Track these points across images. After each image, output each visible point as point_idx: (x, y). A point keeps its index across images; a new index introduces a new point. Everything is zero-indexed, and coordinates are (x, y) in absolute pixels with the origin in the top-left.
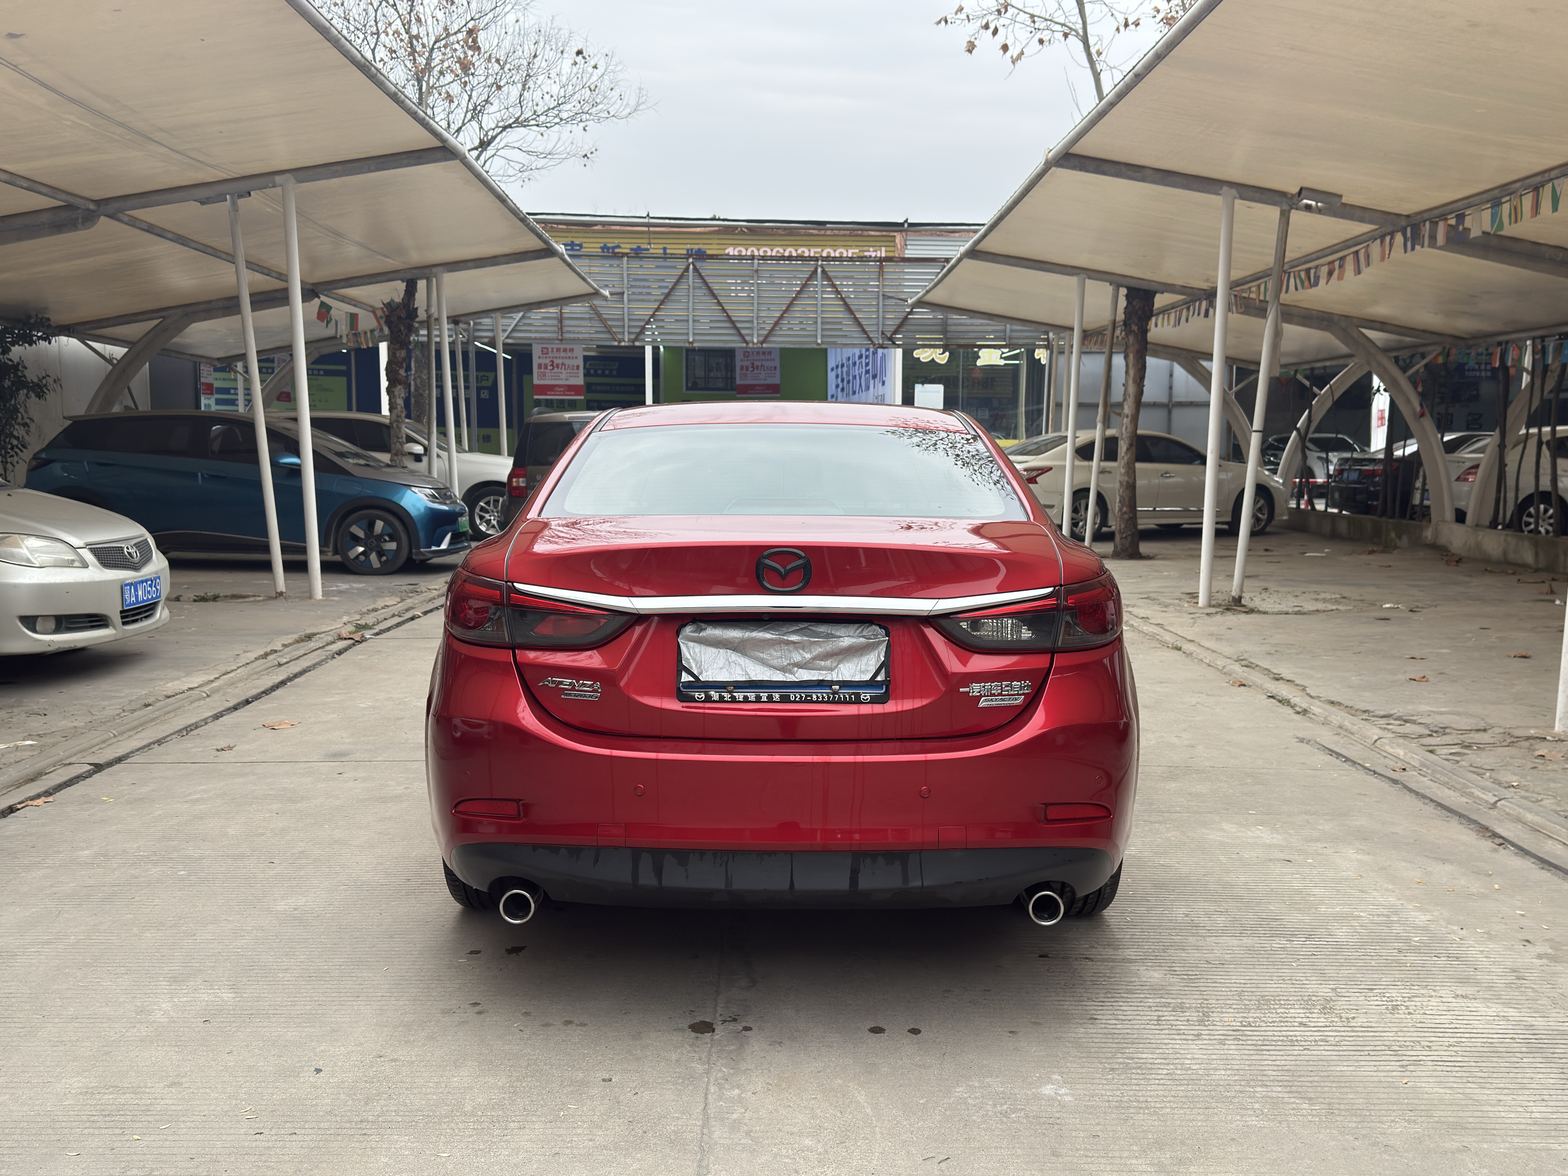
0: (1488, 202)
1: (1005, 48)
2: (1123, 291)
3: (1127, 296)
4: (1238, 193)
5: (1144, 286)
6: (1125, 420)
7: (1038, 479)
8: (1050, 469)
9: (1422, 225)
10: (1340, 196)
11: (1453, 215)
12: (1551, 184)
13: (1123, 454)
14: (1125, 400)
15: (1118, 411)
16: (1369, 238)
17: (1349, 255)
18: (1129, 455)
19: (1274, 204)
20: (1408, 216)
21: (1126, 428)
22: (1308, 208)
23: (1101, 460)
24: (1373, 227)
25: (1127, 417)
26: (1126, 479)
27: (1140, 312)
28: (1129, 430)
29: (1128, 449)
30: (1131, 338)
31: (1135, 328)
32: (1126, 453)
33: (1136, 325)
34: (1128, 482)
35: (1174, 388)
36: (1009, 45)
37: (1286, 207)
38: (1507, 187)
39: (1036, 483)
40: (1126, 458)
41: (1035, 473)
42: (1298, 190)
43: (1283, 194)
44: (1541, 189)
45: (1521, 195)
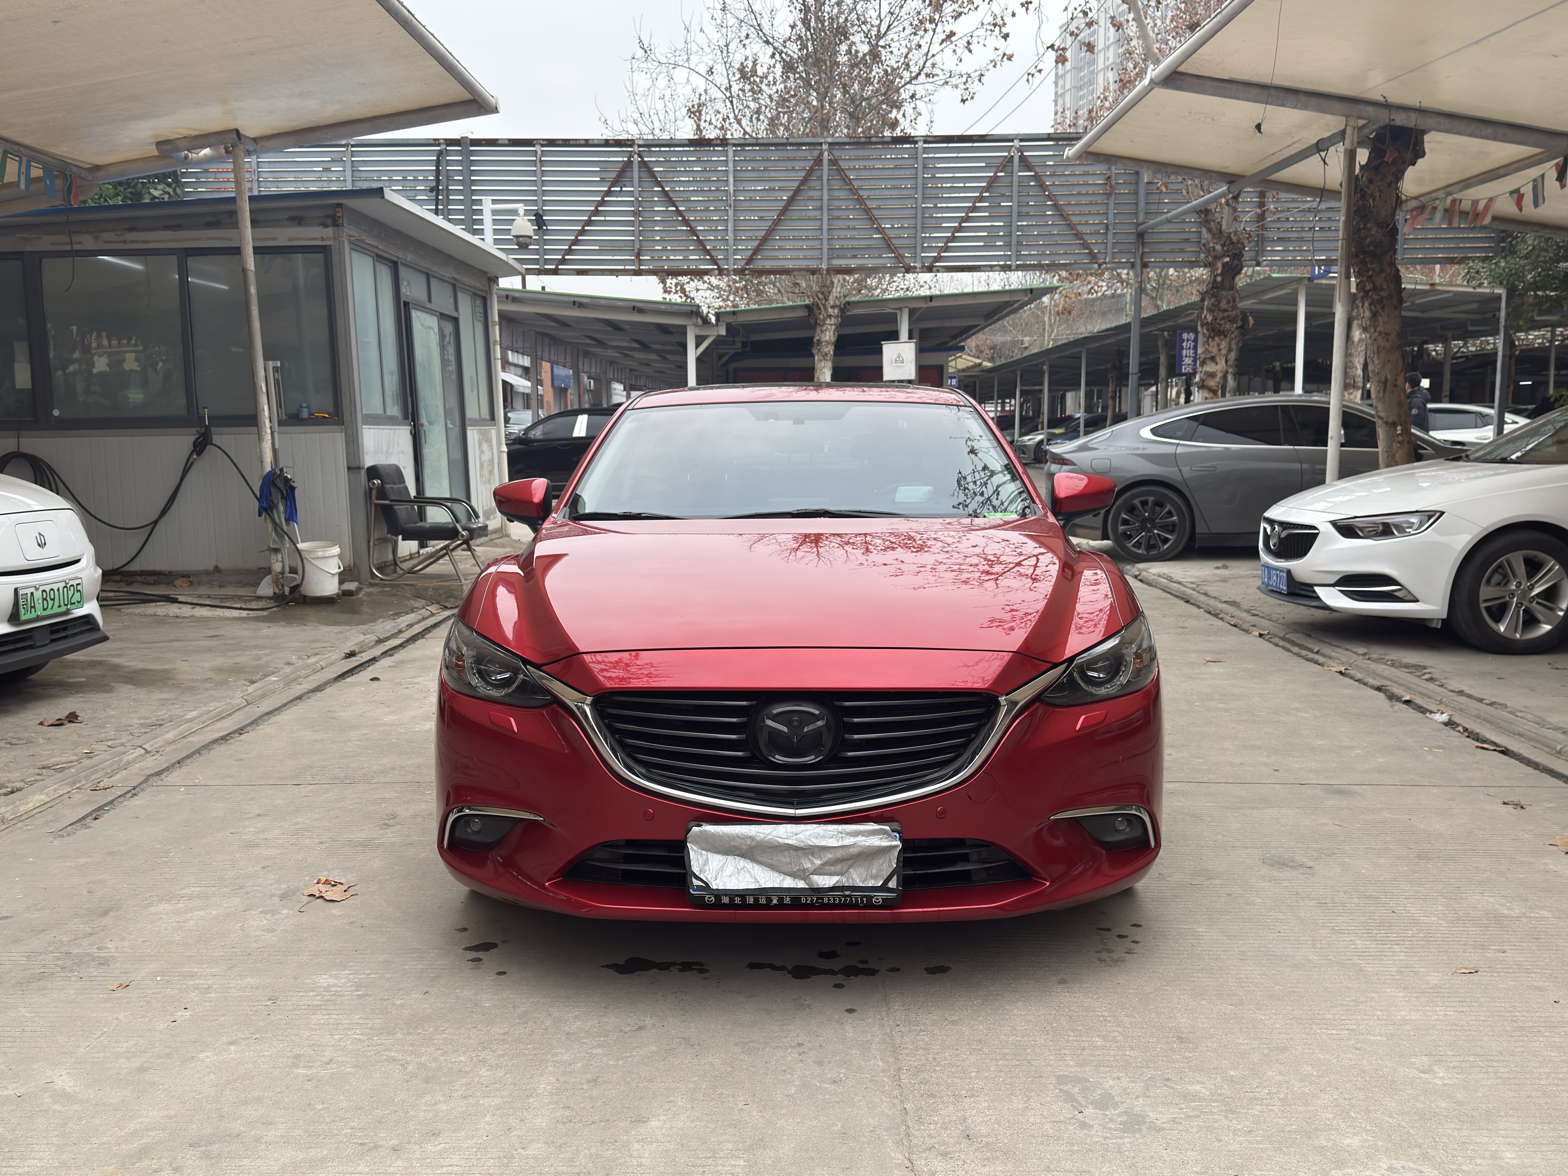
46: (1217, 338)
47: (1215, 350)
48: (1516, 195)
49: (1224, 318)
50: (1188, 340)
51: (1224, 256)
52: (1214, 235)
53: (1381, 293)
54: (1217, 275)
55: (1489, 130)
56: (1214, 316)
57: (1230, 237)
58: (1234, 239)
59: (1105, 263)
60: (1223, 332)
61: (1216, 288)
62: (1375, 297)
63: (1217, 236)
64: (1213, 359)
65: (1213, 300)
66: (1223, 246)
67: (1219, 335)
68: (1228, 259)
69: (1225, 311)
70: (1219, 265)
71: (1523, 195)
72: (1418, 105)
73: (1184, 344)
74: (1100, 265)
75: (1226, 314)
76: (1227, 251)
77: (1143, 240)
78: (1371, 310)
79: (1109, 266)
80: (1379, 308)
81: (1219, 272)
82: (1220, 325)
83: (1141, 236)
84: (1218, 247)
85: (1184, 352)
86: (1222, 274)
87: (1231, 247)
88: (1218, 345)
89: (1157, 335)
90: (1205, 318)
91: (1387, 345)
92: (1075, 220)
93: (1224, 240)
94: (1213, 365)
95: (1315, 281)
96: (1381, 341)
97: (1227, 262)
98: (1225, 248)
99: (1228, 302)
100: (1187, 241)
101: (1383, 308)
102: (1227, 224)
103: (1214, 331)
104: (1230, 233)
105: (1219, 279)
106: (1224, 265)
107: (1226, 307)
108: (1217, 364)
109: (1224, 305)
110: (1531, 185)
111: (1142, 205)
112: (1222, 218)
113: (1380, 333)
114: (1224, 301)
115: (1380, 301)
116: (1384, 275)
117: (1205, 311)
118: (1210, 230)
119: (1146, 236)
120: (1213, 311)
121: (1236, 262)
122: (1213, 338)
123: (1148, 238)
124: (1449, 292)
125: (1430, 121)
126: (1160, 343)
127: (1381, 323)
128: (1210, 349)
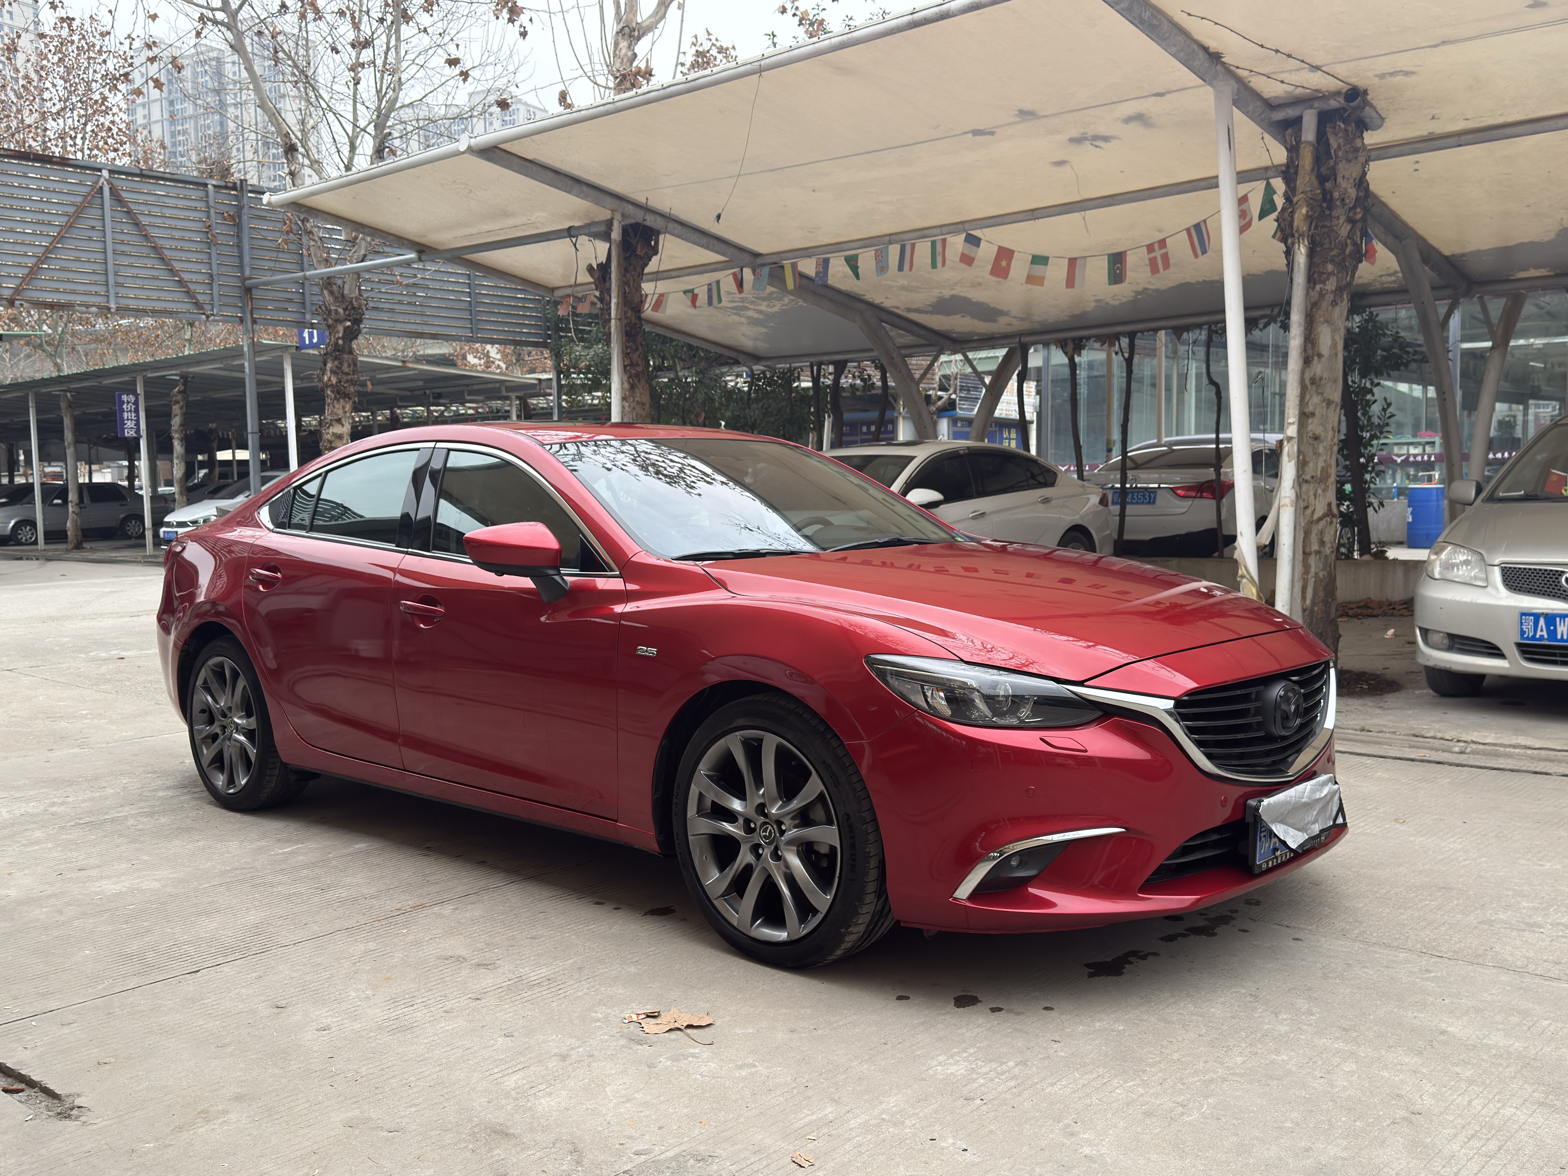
46: (342, 401)
47: (340, 412)
48: (691, 294)
49: (347, 381)
50: (128, 402)
51: (346, 320)
52: (336, 298)
53: (637, 368)
54: (339, 338)
55: (705, 240)
56: (338, 379)
57: (351, 302)
58: (355, 304)
59: (212, 315)
60: (349, 394)
61: (338, 351)
62: (633, 372)
63: (340, 299)
64: (339, 421)
65: (336, 362)
66: (345, 310)
67: (344, 398)
68: (348, 324)
69: (347, 374)
70: (341, 328)
71: (697, 295)
72: (668, 211)
73: (125, 406)
74: (208, 317)
75: (349, 377)
76: (349, 315)
77: (251, 294)
78: (629, 382)
79: (216, 318)
80: (636, 380)
81: (340, 335)
82: (345, 387)
83: (248, 290)
84: (341, 311)
85: (125, 415)
86: (343, 338)
87: (352, 311)
88: (344, 408)
89: (59, 396)
90: (329, 380)
91: (644, 413)
92: (177, 266)
93: (347, 304)
94: (340, 427)
95: (303, 351)
96: (638, 409)
97: (349, 327)
98: (347, 313)
99: (349, 366)
100: (290, 300)
101: (639, 380)
102: (350, 290)
103: (338, 393)
104: (352, 298)
105: (340, 342)
106: (346, 329)
107: (347, 370)
108: (343, 425)
109: (345, 368)
110: (706, 288)
111: (247, 259)
112: (344, 282)
113: (638, 403)
114: (346, 365)
115: (637, 375)
116: (638, 353)
117: (329, 373)
118: (331, 293)
119: (254, 291)
120: (338, 374)
121: (356, 327)
122: (338, 400)
123: (256, 293)
124: (414, 369)
125: (671, 226)
126: (63, 405)
127: (638, 394)
128: (335, 410)
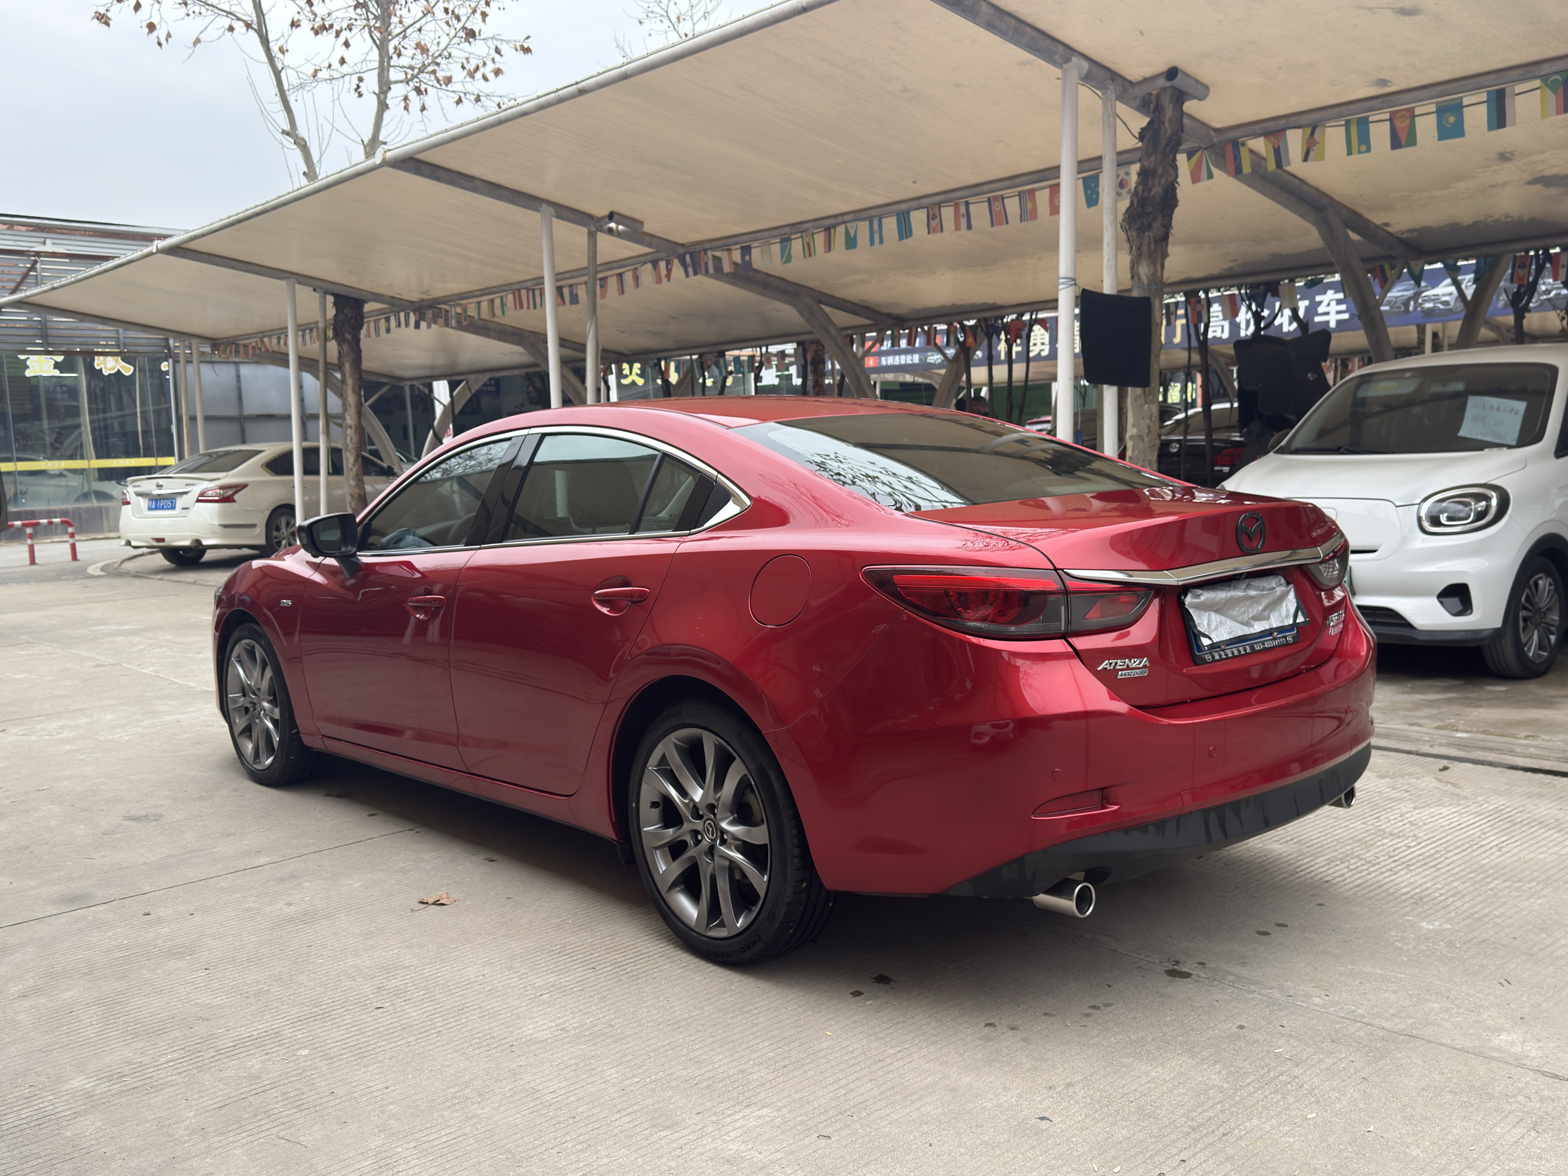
0: (776, 236)
1: (151, 27)
2: (330, 299)
3: (335, 304)
4: (556, 212)
5: (355, 295)
6: (349, 431)
7: (236, 497)
8: (244, 486)
9: (702, 254)
10: (642, 223)
11: (738, 246)
12: (844, 226)
13: (350, 466)
14: (345, 410)
15: (340, 421)
16: (641, 260)
17: (613, 275)
18: (357, 467)
19: (584, 225)
20: (683, 245)
21: (351, 439)
22: (610, 231)
23: (329, 474)
24: (649, 250)
25: (350, 427)
26: (357, 490)
27: (353, 321)
28: (354, 441)
29: (355, 461)
30: (346, 347)
31: (348, 336)
32: (354, 465)
33: (349, 333)
34: (359, 495)
35: (306, 399)
36: (156, 23)
37: (593, 229)
38: (798, 226)
39: (234, 501)
40: (354, 470)
41: (230, 492)
42: (607, 213)
43: (590, 216)
44: (832, 230)
45: (813, 234)
